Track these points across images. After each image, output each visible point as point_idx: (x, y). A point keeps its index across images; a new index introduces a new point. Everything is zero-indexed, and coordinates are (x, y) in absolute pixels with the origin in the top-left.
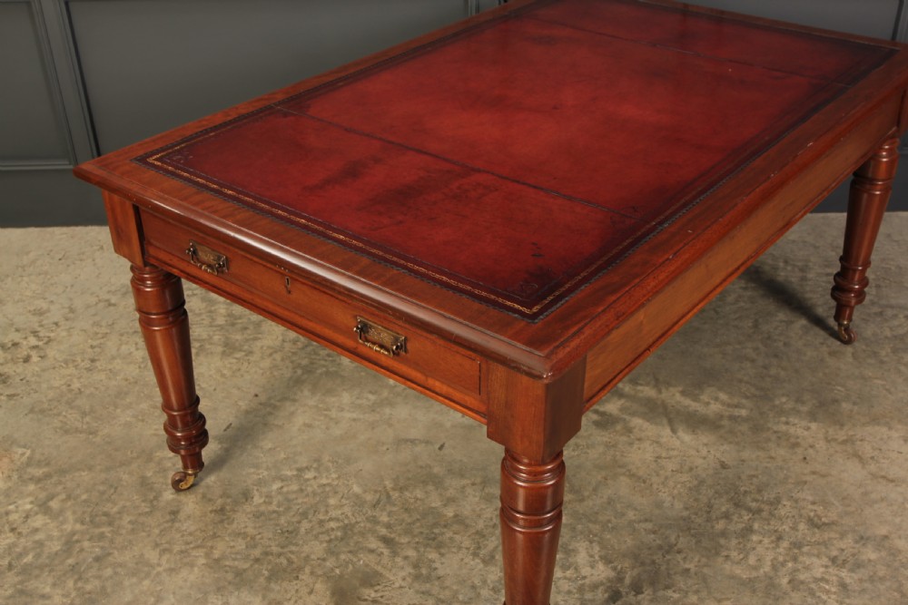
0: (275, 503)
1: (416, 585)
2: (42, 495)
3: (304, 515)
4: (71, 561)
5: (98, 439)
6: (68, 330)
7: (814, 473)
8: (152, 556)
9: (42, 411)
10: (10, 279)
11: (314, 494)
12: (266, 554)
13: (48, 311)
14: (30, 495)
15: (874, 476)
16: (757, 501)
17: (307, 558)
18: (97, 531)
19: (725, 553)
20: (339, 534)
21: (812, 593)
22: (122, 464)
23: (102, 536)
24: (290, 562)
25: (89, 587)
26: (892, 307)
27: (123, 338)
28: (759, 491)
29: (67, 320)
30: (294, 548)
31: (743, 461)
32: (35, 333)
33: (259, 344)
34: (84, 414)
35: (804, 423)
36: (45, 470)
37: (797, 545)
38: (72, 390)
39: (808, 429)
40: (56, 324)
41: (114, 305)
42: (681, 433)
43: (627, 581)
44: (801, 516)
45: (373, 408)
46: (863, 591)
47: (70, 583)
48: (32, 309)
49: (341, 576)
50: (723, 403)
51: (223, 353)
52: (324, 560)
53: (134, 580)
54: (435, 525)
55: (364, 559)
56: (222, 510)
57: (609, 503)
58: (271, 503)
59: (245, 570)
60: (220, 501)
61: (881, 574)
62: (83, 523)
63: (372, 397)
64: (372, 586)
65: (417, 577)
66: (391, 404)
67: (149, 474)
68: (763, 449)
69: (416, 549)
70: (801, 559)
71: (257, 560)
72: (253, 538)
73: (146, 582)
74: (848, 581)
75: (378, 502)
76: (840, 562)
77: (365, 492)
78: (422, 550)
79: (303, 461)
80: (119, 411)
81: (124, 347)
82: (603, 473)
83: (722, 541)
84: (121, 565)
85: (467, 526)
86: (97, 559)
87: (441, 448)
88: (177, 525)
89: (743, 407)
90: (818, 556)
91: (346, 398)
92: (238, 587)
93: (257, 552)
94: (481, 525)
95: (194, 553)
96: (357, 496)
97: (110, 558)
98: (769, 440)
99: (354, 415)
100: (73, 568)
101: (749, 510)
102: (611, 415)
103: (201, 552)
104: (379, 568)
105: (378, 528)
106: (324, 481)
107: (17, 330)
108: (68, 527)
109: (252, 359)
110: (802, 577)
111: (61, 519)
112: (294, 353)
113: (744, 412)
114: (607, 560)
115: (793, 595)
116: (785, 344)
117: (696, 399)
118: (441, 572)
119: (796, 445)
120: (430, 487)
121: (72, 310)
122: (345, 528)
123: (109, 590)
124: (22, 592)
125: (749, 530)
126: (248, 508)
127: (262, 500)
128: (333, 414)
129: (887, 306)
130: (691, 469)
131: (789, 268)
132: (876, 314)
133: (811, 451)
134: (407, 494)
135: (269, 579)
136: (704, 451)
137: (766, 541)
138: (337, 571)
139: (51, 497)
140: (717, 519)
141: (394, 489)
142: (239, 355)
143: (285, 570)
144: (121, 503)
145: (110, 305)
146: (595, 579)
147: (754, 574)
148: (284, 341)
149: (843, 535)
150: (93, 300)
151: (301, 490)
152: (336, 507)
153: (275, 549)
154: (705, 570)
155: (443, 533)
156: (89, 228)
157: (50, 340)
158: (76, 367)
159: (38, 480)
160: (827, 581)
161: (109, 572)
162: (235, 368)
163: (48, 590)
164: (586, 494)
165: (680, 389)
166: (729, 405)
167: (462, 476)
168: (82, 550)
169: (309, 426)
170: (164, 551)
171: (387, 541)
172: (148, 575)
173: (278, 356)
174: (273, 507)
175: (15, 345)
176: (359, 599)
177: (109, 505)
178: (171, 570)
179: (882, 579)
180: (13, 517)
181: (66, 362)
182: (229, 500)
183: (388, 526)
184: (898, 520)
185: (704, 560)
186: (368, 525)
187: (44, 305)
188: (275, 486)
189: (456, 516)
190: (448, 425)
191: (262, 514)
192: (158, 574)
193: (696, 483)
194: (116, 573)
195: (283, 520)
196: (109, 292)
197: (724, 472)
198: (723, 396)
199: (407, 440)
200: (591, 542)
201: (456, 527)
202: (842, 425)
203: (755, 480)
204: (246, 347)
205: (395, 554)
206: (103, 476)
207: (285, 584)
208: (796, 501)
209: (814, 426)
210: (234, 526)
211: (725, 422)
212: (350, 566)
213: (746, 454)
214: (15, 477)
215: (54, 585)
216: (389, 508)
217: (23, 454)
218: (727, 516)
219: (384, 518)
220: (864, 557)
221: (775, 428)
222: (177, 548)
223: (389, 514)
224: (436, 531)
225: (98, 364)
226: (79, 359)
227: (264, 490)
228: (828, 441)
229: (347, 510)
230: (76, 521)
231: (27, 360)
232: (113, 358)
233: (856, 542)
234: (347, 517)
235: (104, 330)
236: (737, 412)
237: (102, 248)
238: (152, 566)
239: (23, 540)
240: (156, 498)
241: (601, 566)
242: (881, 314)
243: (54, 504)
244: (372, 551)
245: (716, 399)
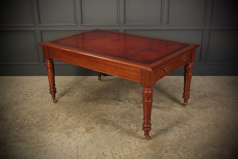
0: (76, 117)
1: (101, 129)
2: (33, 116)
3: (81, 119)
4: (38, 125)
5: (43, 108)
6: (37, 92)
7: (178, 115)
8: (53, 124)
9: (32, 104)
10: (25, 84)
11: (83, 116)
12: (74, 124)
13: (33, 89)
14: (30, 116)
15: (190, 116)
16: (166, 119)
17: (81, 125)
18: (43, 121)
19: (159, 126)
20: (88, 122)
21: (174, 131)
22: (48, 112)
23: (44, 121)
24: (78, 125)
25: (41, 128)
26: (201, 91)
27: (48, 94)
28: (167, 117)
29: (37, 90)
30: (79, 124)
31: (165, 113)
32: (31, 93)
33: (74, 95)
34: (41, 105)
35: (178, 108)
36: (33, 112)
37: (173, 125)
38: (38, 101)
39: (179, 109)
40: (35, 91)
41: (46, 88)
42: (154, 109)
43: (140, 129)
44: (174, 121)
45: (96, 105)
46: (183, 131)
47: (38, 128)
48: (30, 89)
49: (87, 128)
50: (163, 105)
51: (67, 96)
52: (84, 125)
53: (50, 127)
54: (105, 121)
55: (91, 126)
56: (66, 118)
57: (138, 119)
58: (75, 117)
59: (70, 126)
60: (66, 117)
61: (187, 129)
62: (40, 120)
63: (96, 103)
64: (93, 129)
65: (101, 128)
66: (99, 104)
67: (53, 113)
68: (170, 112)
69: (101, 124)
70: (173, 127)
71: (72, 125)
72: (72, 122)
73: (52, 128)
74: (181, 130)
75: (95, 118)
76: (180, 127)
77: (93, 116)
78: (103, 124)
79: (82, 112)
80: (47, 104)
81: (48, 95)
82: (138, 114)
83: (159, 124)
84: (47, 125)
85: (111, 121)
86: (43, 124)
87: (108, 110)
88: (58, 120)
89: (167, 105)
90: (176, 126)
91: (91, 103)
92: (68, 129)
93: (72, 124)
94: (114, 121)
95: (61, 124)
96: (91, 117)
97: (45, 125)
98: (171, 110)
99: (92, 105)
100: (38, 126)
101: (165, 120)
102: (141, 106)
103: (62, 124)
104: (95, 127)
105: (95, 121)
106: (85, 115)
107: (27, 92)
108: (38, 120)
109: (73, 97)
110: (172, 129)
111: (36, 119)
112: (81, 96)
113: (167, 106)
114: (136, 126)
115: (170, 131)
116: (178, 96)
117: (158, 104)
118: (106, 127)
119: (176, 111)
120: (105, 116)
121: (38, 89)
122: (89, 121)
123: (45, 129)
124: (29, 129)
125: (164, 123)
126: (71, 118)
127: (73, 117)
128: (88, 105)
129: (200, 91)
130: (155, 114)
131: (182, 85)
132: (197, 92)
133: (179, 112)
134: (101, 117)
135: (74, 128)
136: (158, 112)
137: (167, 124)
138: (87, 127)
139: (34, 116)
140: (158, 121)
141: (98, 116)
142: (70, 96)
143: (77, 127)
144: (47, 117)
145: (45, 88)
146: (134, 129)
147: (164, 129)
148: (79, 94)
149: (181, 124)
150: (42, 88)
151: (81, 116)
152: (87, 118)
153: (75, 124)
154: (155, 128)
155: (107, 122)
156: (41, 76)
157: (34, 94)
158: (39, 98)
159: (32, 114)
160: (177, 130)
161: (45, 126)
162: (70, 98)
163: (34, 128)
164: (134, 117)
165: (156, 103)
166: (164, 105)
167: (111, 114)
168: (40, 123)
169: (83, 107)
170: (55, 124)
171: (96, 123)
172: (52, 127)
173: (78, 97)
174: (76, 118)
175: (27, 94)
176: (90, 130)
177: (45, 117)
178: (56, 126)
179: (187, 130)
180: (27, 119)
181: (37, 97)
182: (67, 117)
183: (97, 121)
184: (193, 122)
185: (155, 127)
186: (93, 121)
187: (32, 88)
188: (76, 115)
189: (110, 120)
190: (110, 107)
191: (73, 119)
192: (54, 127)
193: (155, 116)
194: (46, 126)
195: (77, 120)
196: (45, 86)
197: (161, 115)
198: (163, 104)
199: (101, 109)
200: (134, 124)
201: (109, 121)
202: (186, 108)
203: (167, 116)
204: (72, 95)
205: (98, 125)
206: (44, 113)
207: (77, 128)
208: (174, 119)
209: (180, 109)
210: (68, 120)
211: (163, 108)
212: (89, 126)
213: (166, 112)
214: (28, 113)
215: (35, 128)
216: (97, 119)
217: (29, 110)
218: (160, 121)
219: (96, 120)
220: (185, 127)
221: (173, 109)
222: (57, 123)
223: (97, 120)
224: (106, 122)
225: (43, 97)
226: (39, 97)
227: (74, 116)
228: (182, 111)
229: (90, 119)
230: (39, 119)
231: (29, 96)
232: (46, 96)
233: (184, 125)
234: (89, 120)
235: (44, 92)
236: (166, 106)
237: (44, 79)
238: (53, 126)
239: (29, 122)
240: (54, 116)
241: (135, 127)
242: (198, 92)
243: (35, 117)
244: (94, 124)
245: (162, 104)
